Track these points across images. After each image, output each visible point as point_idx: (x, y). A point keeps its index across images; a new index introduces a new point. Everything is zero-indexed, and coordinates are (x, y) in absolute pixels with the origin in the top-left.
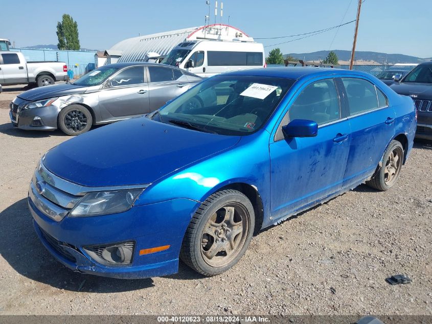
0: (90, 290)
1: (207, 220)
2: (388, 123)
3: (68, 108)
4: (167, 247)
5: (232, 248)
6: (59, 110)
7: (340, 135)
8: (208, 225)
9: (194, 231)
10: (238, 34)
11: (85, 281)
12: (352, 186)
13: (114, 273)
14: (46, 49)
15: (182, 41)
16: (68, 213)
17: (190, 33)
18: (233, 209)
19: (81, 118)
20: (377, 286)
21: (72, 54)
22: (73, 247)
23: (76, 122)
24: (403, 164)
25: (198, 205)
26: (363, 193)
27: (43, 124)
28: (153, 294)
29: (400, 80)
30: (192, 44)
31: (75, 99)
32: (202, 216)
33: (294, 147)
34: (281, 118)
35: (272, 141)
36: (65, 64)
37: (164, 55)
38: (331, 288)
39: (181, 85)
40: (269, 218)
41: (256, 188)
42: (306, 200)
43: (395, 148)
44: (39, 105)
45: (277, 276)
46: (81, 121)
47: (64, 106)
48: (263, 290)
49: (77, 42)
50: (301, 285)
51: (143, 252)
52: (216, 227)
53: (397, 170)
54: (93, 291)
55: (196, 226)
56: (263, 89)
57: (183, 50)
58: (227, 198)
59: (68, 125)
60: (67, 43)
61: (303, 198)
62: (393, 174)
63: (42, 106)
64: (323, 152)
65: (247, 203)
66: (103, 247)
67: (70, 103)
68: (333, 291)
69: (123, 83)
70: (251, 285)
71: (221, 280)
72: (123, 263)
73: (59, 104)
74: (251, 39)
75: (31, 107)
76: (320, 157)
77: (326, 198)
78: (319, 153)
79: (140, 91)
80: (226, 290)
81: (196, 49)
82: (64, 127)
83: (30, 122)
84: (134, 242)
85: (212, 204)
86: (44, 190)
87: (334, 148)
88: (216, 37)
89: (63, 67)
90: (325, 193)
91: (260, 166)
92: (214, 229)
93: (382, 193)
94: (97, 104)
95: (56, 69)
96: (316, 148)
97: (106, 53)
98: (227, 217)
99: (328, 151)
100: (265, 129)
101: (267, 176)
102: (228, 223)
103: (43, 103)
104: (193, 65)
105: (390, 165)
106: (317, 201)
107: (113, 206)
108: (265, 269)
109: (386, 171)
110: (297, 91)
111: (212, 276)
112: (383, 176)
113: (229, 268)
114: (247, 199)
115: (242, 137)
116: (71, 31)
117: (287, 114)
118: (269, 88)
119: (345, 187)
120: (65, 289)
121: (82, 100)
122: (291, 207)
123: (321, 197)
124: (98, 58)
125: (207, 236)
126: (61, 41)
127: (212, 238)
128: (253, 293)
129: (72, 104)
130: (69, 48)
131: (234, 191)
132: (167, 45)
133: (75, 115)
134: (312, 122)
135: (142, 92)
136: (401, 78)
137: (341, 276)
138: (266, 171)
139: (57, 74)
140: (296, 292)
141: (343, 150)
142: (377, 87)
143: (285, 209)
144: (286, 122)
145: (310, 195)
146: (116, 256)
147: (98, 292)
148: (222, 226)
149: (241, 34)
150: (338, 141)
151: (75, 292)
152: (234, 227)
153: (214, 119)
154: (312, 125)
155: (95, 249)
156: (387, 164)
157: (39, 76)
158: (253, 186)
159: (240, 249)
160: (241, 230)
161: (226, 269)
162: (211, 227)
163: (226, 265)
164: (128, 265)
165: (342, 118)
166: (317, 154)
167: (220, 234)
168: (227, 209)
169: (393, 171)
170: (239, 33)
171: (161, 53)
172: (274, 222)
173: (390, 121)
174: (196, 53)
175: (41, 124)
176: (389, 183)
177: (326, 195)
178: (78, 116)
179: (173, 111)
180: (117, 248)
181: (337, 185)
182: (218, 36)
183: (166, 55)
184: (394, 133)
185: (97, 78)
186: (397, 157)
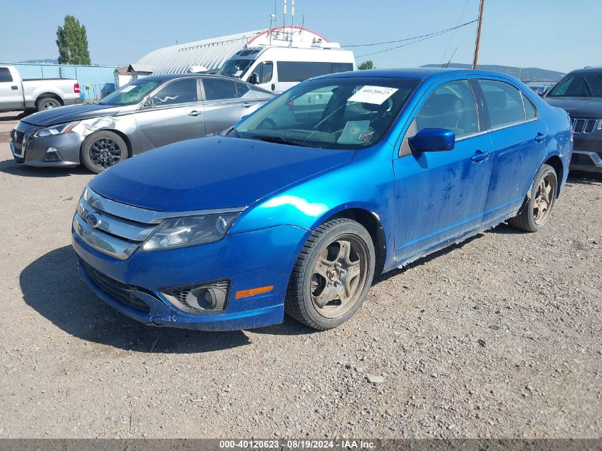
0: (167, 350)
1: (317, 257)
2: (539, 141)
3: (95, 136)
4: (271, 288)
5: (347, 295)
6: (82, 139)
7: (479, 152)
8: (319, 262)
9: (303, 269)
10: (317, 40)
11: (157, 340)
12: (493, 222)
13: (201, 323)
14: (44, 64)
15: (241, 48)
16: (138, 248)
17: (249, 39)
18: (348, 244)
19: (113, 150)
20: (537, 337)
21: (81, 69)
22: (147, 291)
23: (105, 154)
24: (557, 198)
25: (308, 234)
26: (505, 235)
27: (60, 158)
28: (250, 352)
29: (544, 94)
30: (257, 51)
31: (105, 123)
32: (312, 250)
33: (424, 165)
34: (406, 128)
35: (396, 157)
36: (75, 82)
37: (214, 68)
38: (480, 341)
39: (247, 104)
40: (393, 260)
41: (377, 216)
42: (438, 237)
43: (546, 174)
44: (54, 132)
45: (407, 329)
46: (113, 154)
47: (89, 132)
48: (392, 345)
49: (87, 55)
50: (439, 337)
51: (240, 295)
52: (329, 266)
53: (548, 204)
54: (171, 352)
55: (305, 263)
56: (379, 92)
57: (243, 60)
58: (342, 228)
59: (95, 159)
60: (72, 56)
61: (434, 234)
62: (544, 210)
63: (58, 133)
64: (459, 173)
65: (366, 236)
66: (186, 290)
67: (96, 129)
68: (482, 343)
69: (169, 102)
70: (376, 339)
71: (336, 335)
72: (214, 310)
73: (82, 130)
74: (337, 45)
75: (43, 134)
76: (455, 180)
77: (462, 236)
78: (454, 174)
79: (192, 112)
80: (345, 346)
81: (261, 59)
82: (90, 162)
83: (42, 156)
84: (229, 281)
85: (324, 235)
86: (100, 222)
87: (472, 169)
88: (287, 44)
89: (73, 86)
90: (461, 229)
91: (382, 188)
92: (326, 268)
93: (530, 234)
94: (133, 130)
95: (63, 88)
96: (450, 169)
97: (130, 69)
98: (341, 254)
99: (465, 174)
100: (386, 141)
101: (391, 201)
102: (342, 261)
103: (59, 129)
104: (258, 80)
105: (540, 197)
106: (451, 240)
107: (199, 236)
108: (390, 322)
109: (536, 206)
110: (424, 93)
111: (324, 330)
112: (532, 211)
113: (345, 320)
114: (366, 232)
115: (358, 152)
116: (77, 39)
117: (414, 122)
118: (387, 91)
119: (484, 223)
120: (133, 350)
121: (113, 124)
122: (420, 244)
123: (456, 235)
124: (120, 76)
125: (318, 277)
126: (63, 54)
127: (324, 279)
128: (380, 348)
129: (101, 130)
130: (75, 62)
131: (350, 220)
132: (218, 56)
133: (104, 146)
134: (447, 131)
135: (194, 113)
136: (546, 91)
137: (490, 327)
138: (389, 194)
139: (65, 96)
140: (435, 345)
141: (483, 172)
142: (523, 94)
143: (412, 247)
144: (412, 132)
145: (441, 231)
146: (205, 301)
147: (178, 352)
148: (335, 266)
149: (320, 40)
150: (478, 160)
151: (147, 354)
152: (350, 268)
153: (313, 134)
154: (447, 134)
155: (176, 293)
156: (537, 197)
157: (39, 98)
158: (374, 213)
159: (357, 297)
160: (358, 272)
161: (341, 322)
162: (323, 265)
163: (340, 316)
164: (220, 312)
165: (481, 131)
166: (452, 175)
167: (333, 275)
168: (342, 243)
169: (544, 205)
170: (317, 38)
171: (210, 67)
172: (398, 265)
173: (540, 137)
174: (261, 64)
175: (57, 158)
176: (540, 222)
177: (462, 232)
178: (109, 146)
179: (254, 128)
180: (206, 290)
181: (476, 220)
182: (288, 42)
183: (217, 69)
184: (544, 156)
185: (132, 96)
186: (549, 188)
